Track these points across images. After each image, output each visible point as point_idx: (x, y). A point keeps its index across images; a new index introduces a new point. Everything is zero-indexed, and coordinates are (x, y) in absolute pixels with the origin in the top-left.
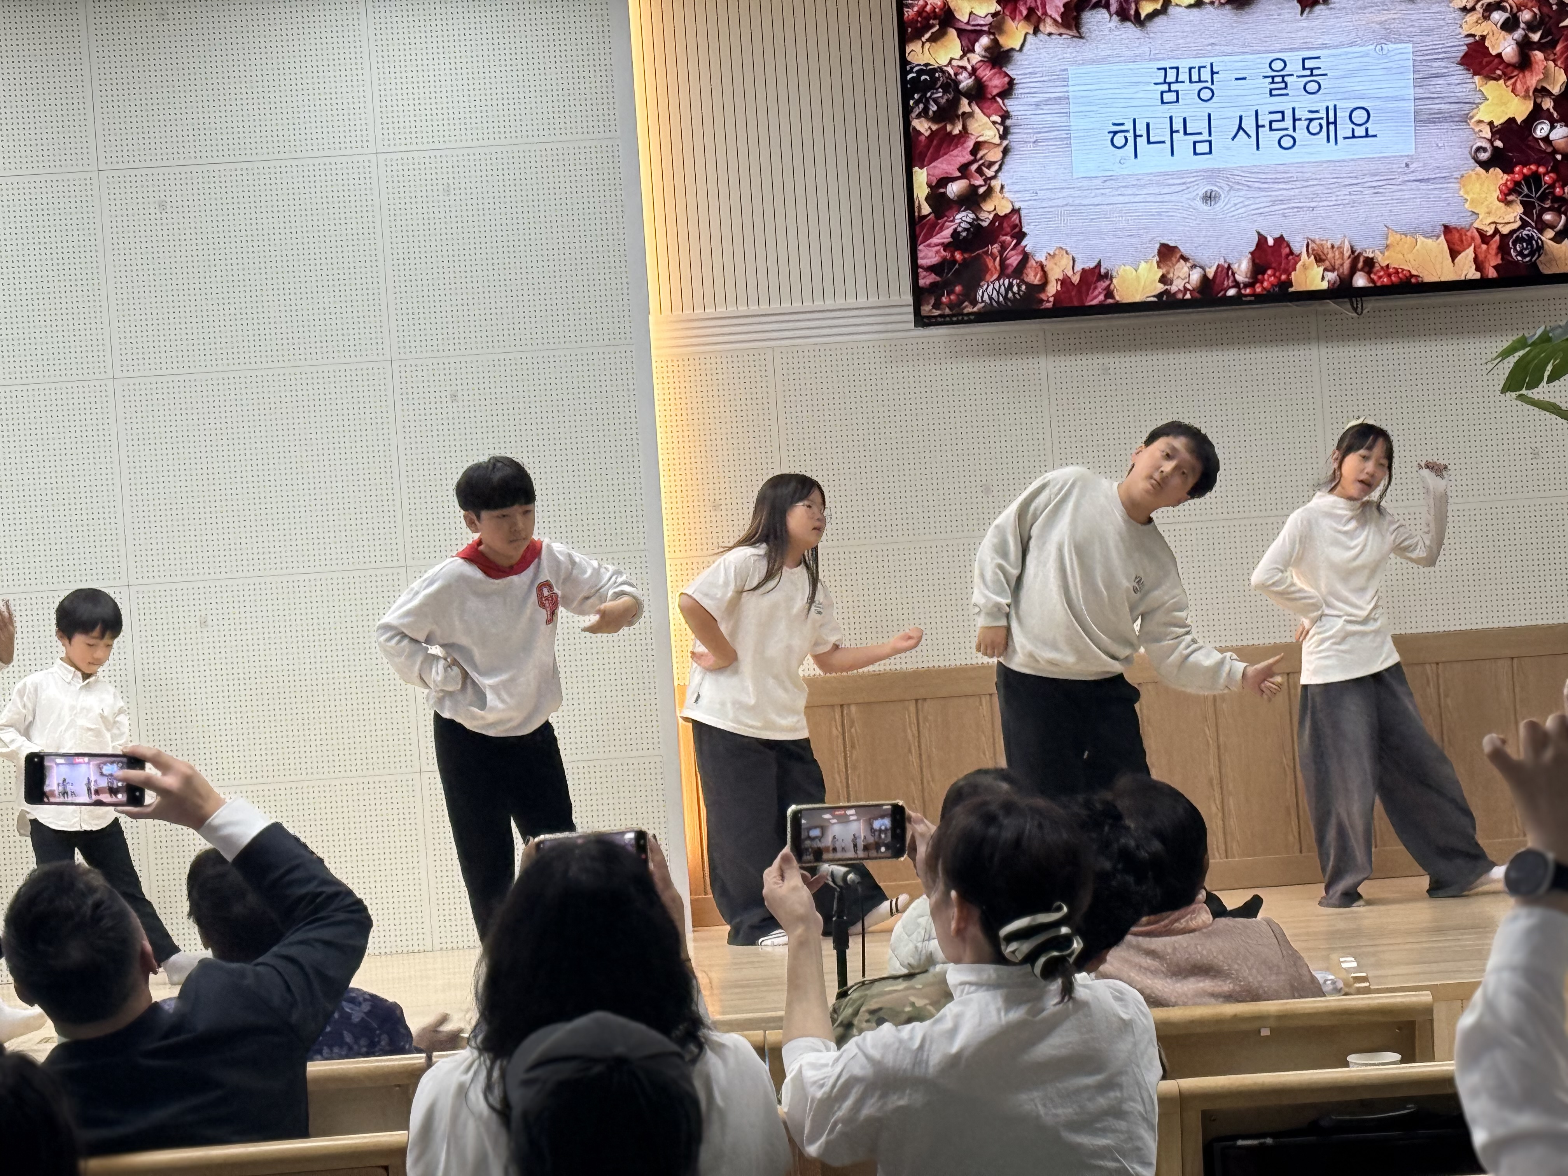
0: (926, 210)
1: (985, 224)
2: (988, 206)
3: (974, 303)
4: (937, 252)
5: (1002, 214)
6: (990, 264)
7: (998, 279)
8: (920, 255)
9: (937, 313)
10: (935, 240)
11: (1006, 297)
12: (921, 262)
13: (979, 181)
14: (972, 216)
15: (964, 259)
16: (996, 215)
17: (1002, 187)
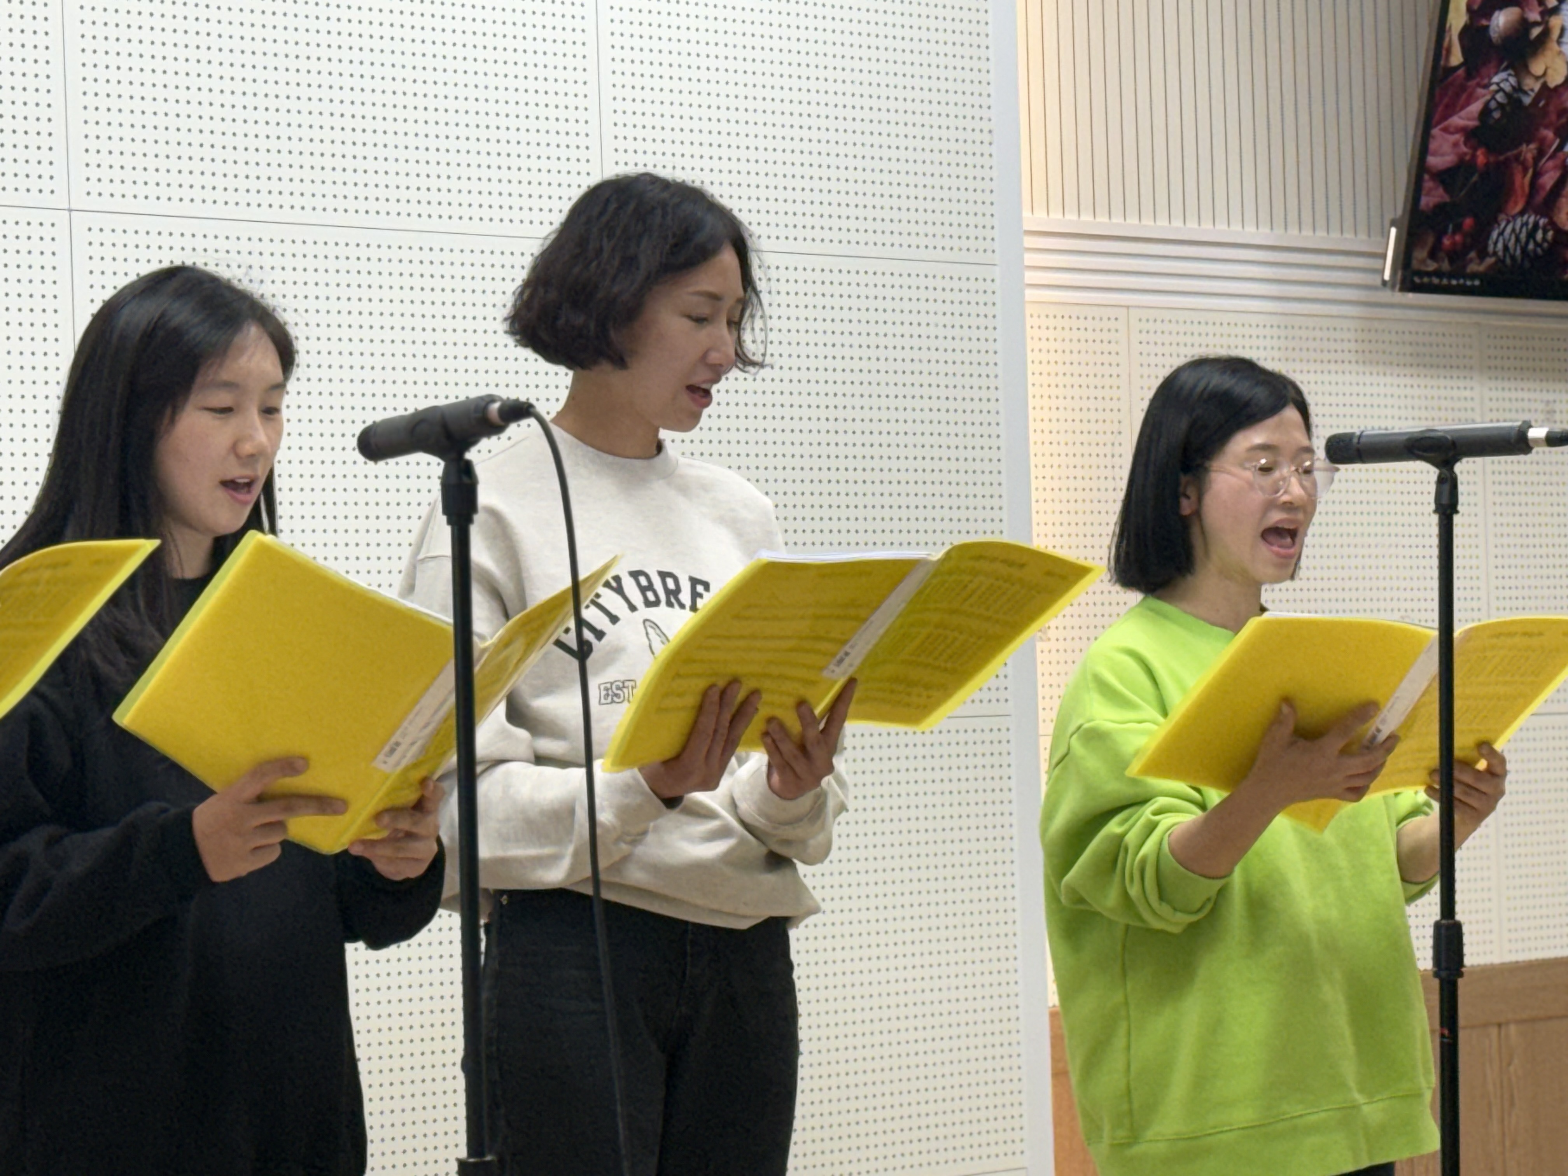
0: (1456, 58)
1: (1527, 100)
2: (1537, 67)
3: (1483, 254)
4: (1456, 145)
5: (1552, 84)
6: (1518, 178)
7: (1522, 213)
8: (1433, 145)
9: (1432, 266)
10: (1457, 120)
11: (1524, 250)
12: (1432, 160)
13: (1534, 16)
14: (1512, 80)
15: (1487, 164)
16: (1545, 86)
17: (1563, 30)
